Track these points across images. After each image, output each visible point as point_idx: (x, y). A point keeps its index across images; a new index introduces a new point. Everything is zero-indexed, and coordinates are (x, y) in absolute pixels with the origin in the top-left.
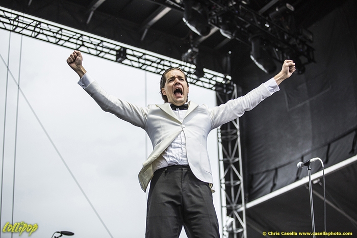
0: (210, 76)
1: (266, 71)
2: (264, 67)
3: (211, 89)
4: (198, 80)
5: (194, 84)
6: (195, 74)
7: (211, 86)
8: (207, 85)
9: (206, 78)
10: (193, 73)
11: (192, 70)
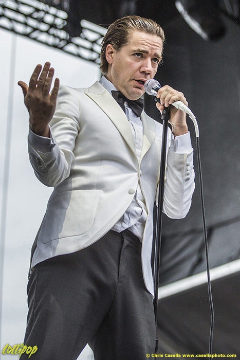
0: (92, 36)
1: (204, 35)
2: (203, 26)
3: (93, 61)
4: (69, 42)
5: (62, 49)
6: (64, 29)
7: (94, 56)
8: (86, 54)
9: (86, 39)
10: (61, 27)
11: (59, 22)
